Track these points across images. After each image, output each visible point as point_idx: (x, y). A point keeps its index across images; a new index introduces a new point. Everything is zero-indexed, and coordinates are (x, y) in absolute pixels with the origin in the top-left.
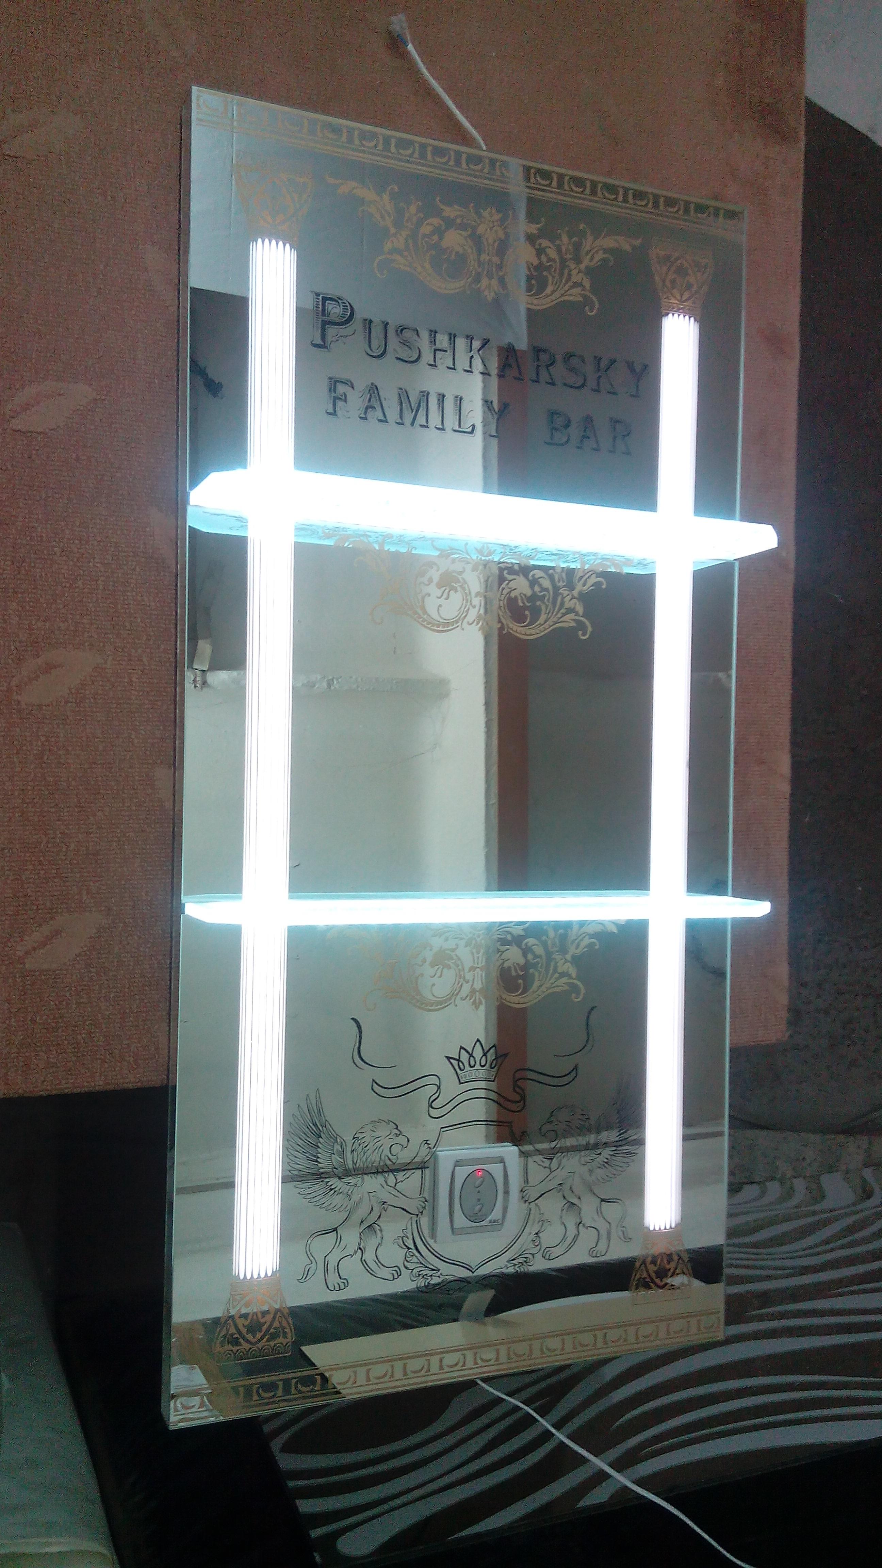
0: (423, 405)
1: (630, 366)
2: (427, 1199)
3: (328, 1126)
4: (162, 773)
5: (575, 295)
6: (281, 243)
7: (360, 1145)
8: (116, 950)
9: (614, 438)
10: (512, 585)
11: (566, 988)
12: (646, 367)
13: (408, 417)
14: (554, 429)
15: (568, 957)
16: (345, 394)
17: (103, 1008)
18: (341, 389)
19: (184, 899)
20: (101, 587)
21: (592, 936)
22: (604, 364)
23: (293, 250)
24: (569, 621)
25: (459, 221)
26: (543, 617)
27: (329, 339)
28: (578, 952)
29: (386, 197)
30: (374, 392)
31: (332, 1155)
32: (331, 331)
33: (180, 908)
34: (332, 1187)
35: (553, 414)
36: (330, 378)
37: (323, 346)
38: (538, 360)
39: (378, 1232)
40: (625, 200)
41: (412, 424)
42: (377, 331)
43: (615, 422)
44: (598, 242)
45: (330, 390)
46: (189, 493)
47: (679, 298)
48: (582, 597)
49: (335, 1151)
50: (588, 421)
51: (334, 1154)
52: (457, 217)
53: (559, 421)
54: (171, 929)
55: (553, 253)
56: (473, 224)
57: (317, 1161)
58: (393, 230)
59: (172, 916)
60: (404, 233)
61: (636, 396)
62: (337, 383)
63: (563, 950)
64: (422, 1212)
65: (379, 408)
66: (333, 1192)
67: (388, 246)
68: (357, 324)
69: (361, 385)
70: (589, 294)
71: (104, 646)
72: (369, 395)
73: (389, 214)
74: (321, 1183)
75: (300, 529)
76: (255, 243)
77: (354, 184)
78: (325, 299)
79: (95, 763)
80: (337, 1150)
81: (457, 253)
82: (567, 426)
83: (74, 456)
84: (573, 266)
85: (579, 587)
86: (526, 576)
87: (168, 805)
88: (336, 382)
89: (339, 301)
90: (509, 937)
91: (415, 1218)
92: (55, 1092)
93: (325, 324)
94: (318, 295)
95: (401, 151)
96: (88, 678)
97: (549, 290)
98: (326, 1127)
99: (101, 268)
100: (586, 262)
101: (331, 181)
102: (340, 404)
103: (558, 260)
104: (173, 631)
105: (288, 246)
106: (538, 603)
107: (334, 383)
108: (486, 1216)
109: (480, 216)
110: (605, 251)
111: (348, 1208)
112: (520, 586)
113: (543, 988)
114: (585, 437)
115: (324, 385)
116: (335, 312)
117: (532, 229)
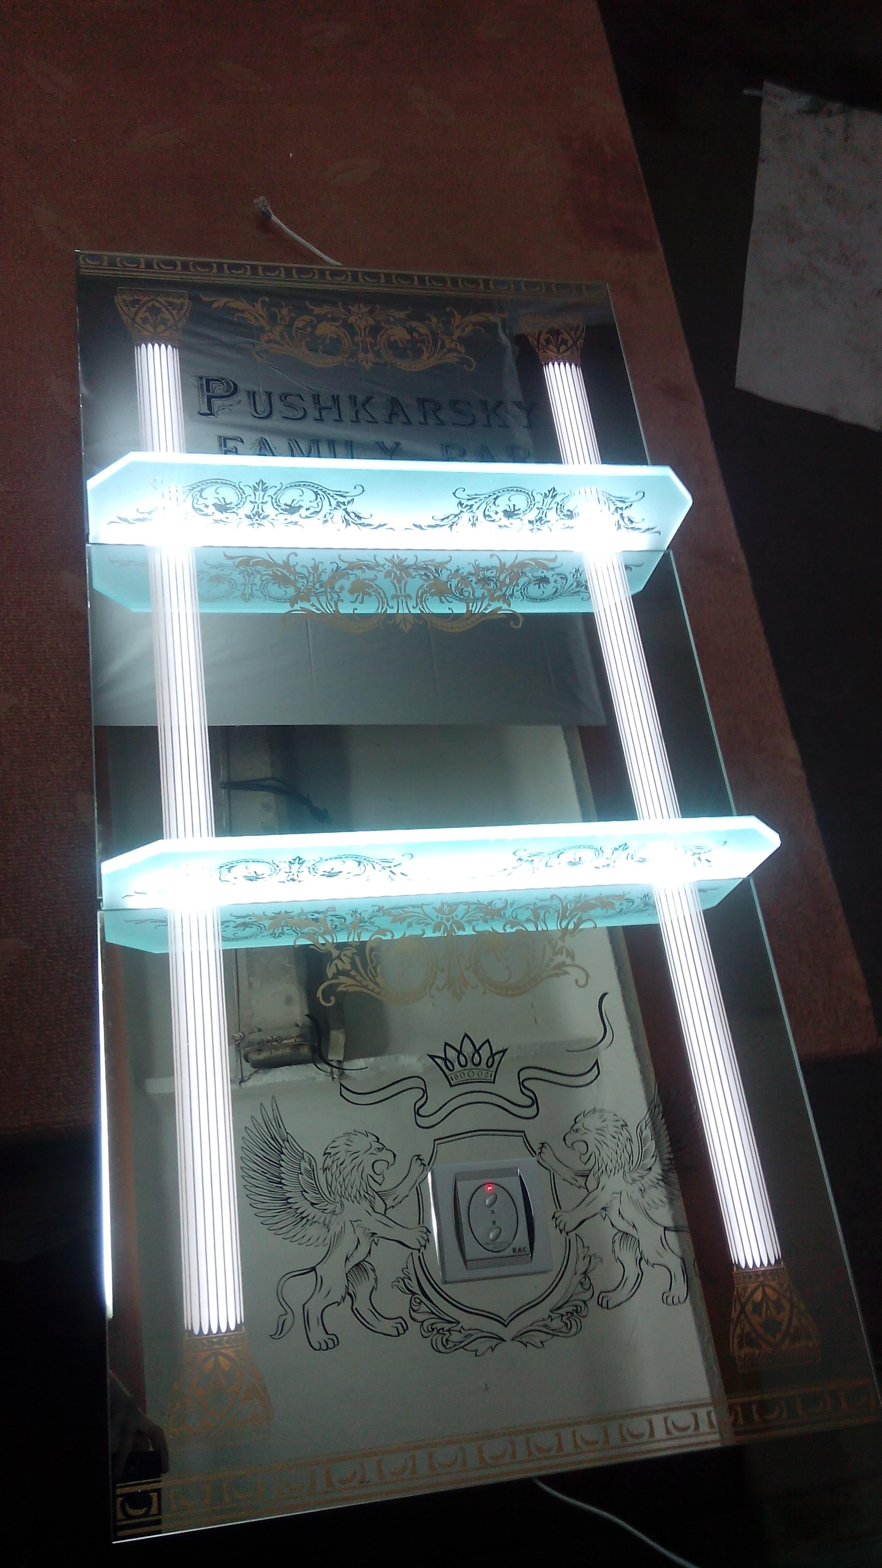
0: (313, 448)
1: (517, 404)
3: (290, 1139)
5: (452, 358)
6: (164, 346)
7: (333, 1163)
12: (534, 404)
16: (235, 447)
18: (231, 444)
22: (490, 406)
23: (175, 349)
25: (329, 316)
27: (215, 408)
29: (258, 306)
30: (264, 445)
32: (216, 403)
34: (304, 1215)
35: (446, 447)
36: (220, 437)
37: (209, 414)
39: (371, 1273)
40: (487, 287)
42: (261, 398)
44: (467, 319)
45: (221, 445)
47: (557, 351)
49: (302, 1171)
50: (484, 449)
51: (301, 1174)
52: (327, 314)
53: (454, 451)
55: (423, 330)
56: (344, 317)
57: (281, 1183)
58: (268, 328)
60: (279, 329)
61: (529, 427)
62: (227, 440)
64: (425, 1247)
66: (305, 1220)
67: (264, 339)
68: (242, 395)
69: (251, 439)
70: (465, 356)
72: (259, 447)
73: (263, 317)
74: (289, 1210)
76: (139, 347)
77: (227, 299)
78: (208, 381)
80: (306, 1169)
81: (331, 338)
84: (445, 337)
89: (223, 381)
91: (416, 1253)
93: (209, 398)
94: (201, 378)
97: (425, 356)
98: (288, 1141)
100: (457, 333)
101: (206, 299)
103: (429, 334)
105: (169, 346)
107: (223, 440)
109: (349, 312)
110: (474, 324)
111: (328, 1241)
115: (214, 441)
116: (218, 389)
117: (402, 315)
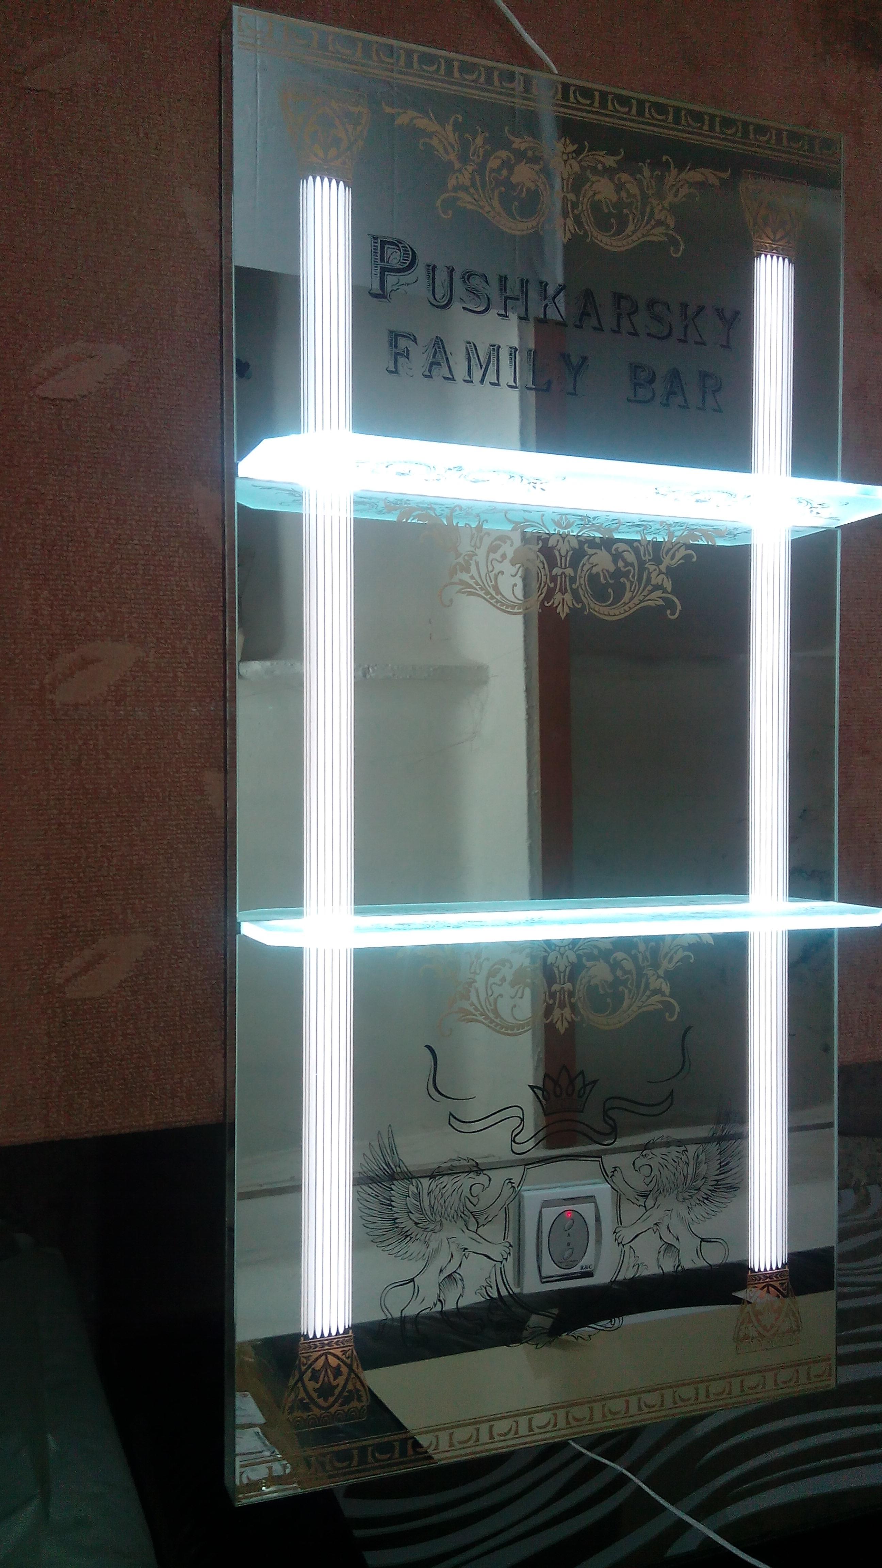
0: (493, 361)
1: (720, 312)
2: (511, 1243)
3: (402, 1165)
4: (211, 777)
5: (658, 235)
6: (334, 182)
7: (437, 1186)
8: (165, 975)
9: (704, 393)
10: (594, 560)
11: (660, 1006)
12: (737, 313)
13: (477, 374)
14: (636, 385)
15: (661, 972)
16: (407, 349)
17: (152, 1039)
18: (403, 343)
19: (238, 915)
20: (141, 572)
21: (685, 948)
22: (690, 312)
23: (347, 189)
24: (655, 599)
25: (530, 153)
26: (628, 595)
27: (389, 287)
28: (671, 966)
29: (449, 128)
30: (439, 348)
31: (408, 1198)
32: (391, 279)
33: (236, 928)
34: (408, 1234)
35: (635, 368)
36: (391, 332)
37: (382, 295)
38: (619, 308)
39: (460, 1282)
40: (712, 128)
41: (482, 381)
42: (441, 276)
43: (704, 376)
44: (683, 175)
45: (391, 345)
46: (238, 464)
47: (772, 237)
48: (670, 572)
49: (410, 1192)
50: (675, 375)
51: (409, 1197)
52: (526, 150)
53: (643, 375)
54: (225, 950)
55: (634, 189)
56: (546, 156)
57: (391, 1206)
58: (457, 166)
59: (225, 936)
60: (470, 168)
61: (727, 346)
62: (399, 338)
63: (656, 965)
64: (506, 1259)
65: (444, 364)
66: (408, 1238)
67: (452, 182)
68: (420, 270)
69: (425, 337)
70: (674, 234)
71: (146, 637)
72: (434, 349)
73: (453, 147)
74: (395, 1230)
75: (360, 502)
76: (305, 181)
77: (412, 113)
78: (383, 243)
79: (138, 768)
80: (413, 1192)
81: (528, 189)
82: (651, 381)
83: (109, 425)
84: (655, 202)
85: (667, 561)
86: (609, 551)
87: (219, 813)
88: (397, 336)
89: (400, 245)
90: (596, 952)
91: (499, 1265)
92: (101, 1134)
93: (383, 270)
94: (375, 238)
95: (466, 76)
96: (129, 673)
97: (630, 228)
98: (400, 1167)
99: (135, 213)
100: (670, 198)
101: (388, 110)
102: (401, 360)
103: (639, 197)
104: (221, 618)
105: (341, 183)
106: (622, 580)
107: (395, 337)
108: (577, 1262)
109: (553, 147)
110: (691, 185)
111: (426, 1256)
112: (602, 561)
113: (634, 1008)
114: (671, 393)
115: (385, 340)
116: (395, 258)
117: (611, 161)
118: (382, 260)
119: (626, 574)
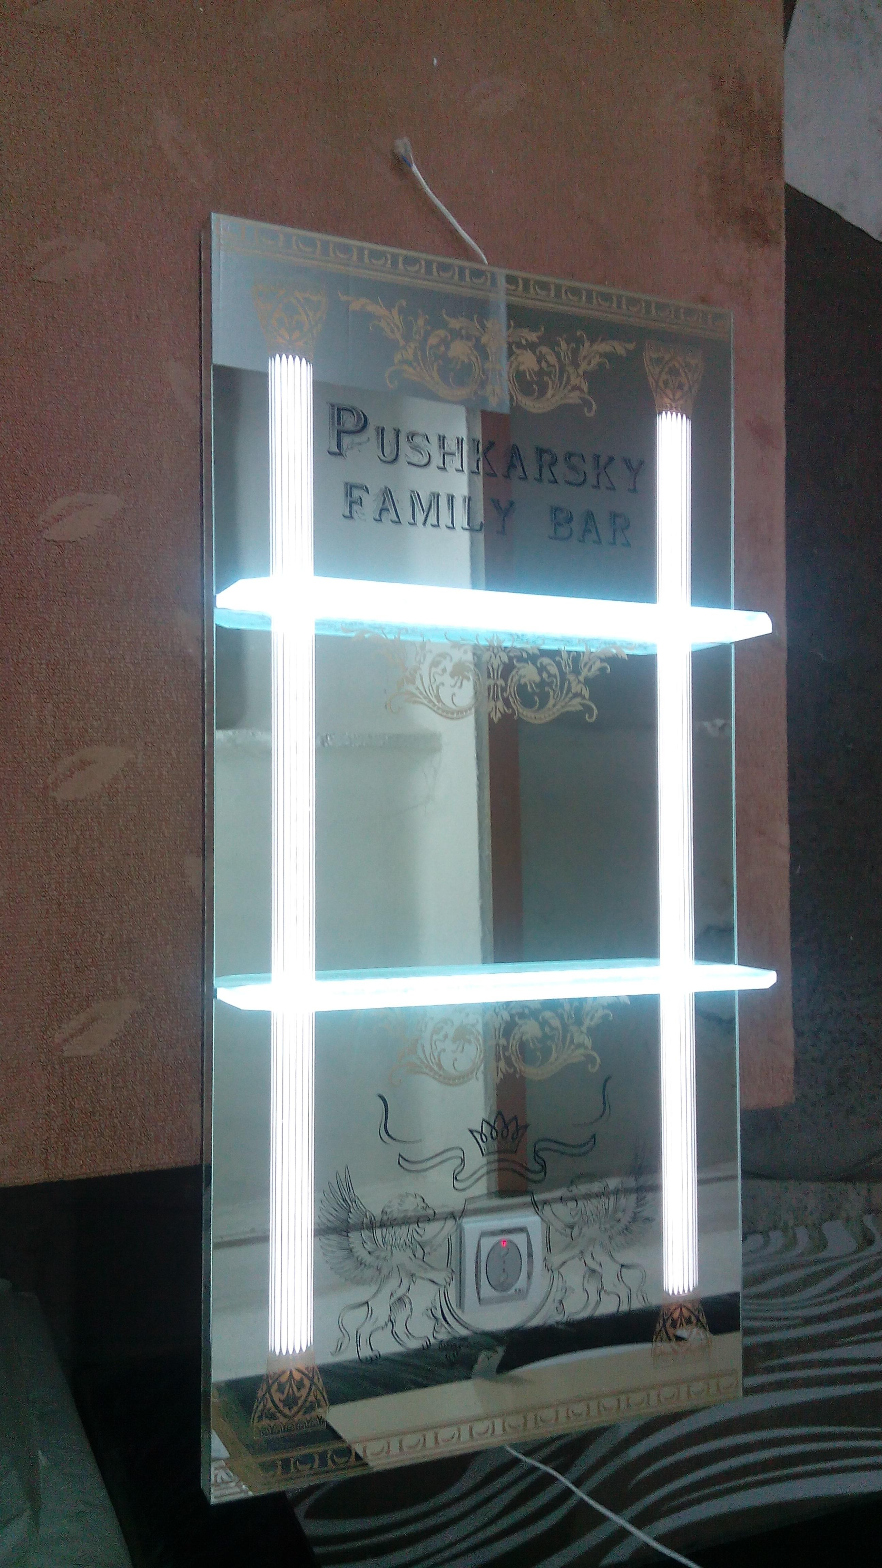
2: (454, 1270)
3: (357, 1201)
4: (192, 863)
5: (574, 398)
7: (388, 1219)
8: (150, 1034)
9: (615, 531)
10: (521, 672)
11: (583, 1058)
12: (642, 463)
13: (420, 517)
14: (558, 524)
15: (584, 1029)
16: (360, 498)
17: (138, 1091)
19: (216, 982)
20: (132, 686)
21: (604, 1007)
23: (308, 364)
24: (575, 705)
26: (551, 702)
27: (344, 447)
28: (593, 1023)
29: (395, 312)
31: (362, 1229)
32: (346, 440)
33: (213, 993)
34: (363, 1261)
36: (346, 484)
39: (408, 1305)
41: (424, 524)
43: (614, 516)
46: (216, 596)
48: (587, 682)
49: (364, 1225)
54: (203, 1012)
56: (477, 334)
57: (348, 1236)
59: (203, 999)
63: (579, 1022)
64: (449, 1284)
65: (392, 510)
71: (135, 742)
74: (352, 1258)
75: (319, 624)
76: (273, 358)
79: (128, 854)
80: (367, 1224)
81: (463, 362)
82: (570, 520)
83: (105, 563)
85: (585, 672)
86: (534, 664)
87: (198, 892)
89: (353, 411)
90: (526, 1011)
91: (442, 1289)
92: (93, 1175)
93: (339, 433)
94: (333, 406)
95: (408, 268)
96: (120, 772)
98: (355, 1202)
99: (128, 383)
100: (584, 366)
102: (355, 507)
103: (557, 366)
104: (200, 725)
105: (304, 360)
106: (547, 689)
108: (511, 1285)
109: (483, 327)
110: (601, 355)
111: (379, 1281)
112: (528, 673)
113: (561, 1060)
114: (586, 531)
116: (350, 422)
117: (533, 337)
118: (339, 423)
119: (550, 684)
